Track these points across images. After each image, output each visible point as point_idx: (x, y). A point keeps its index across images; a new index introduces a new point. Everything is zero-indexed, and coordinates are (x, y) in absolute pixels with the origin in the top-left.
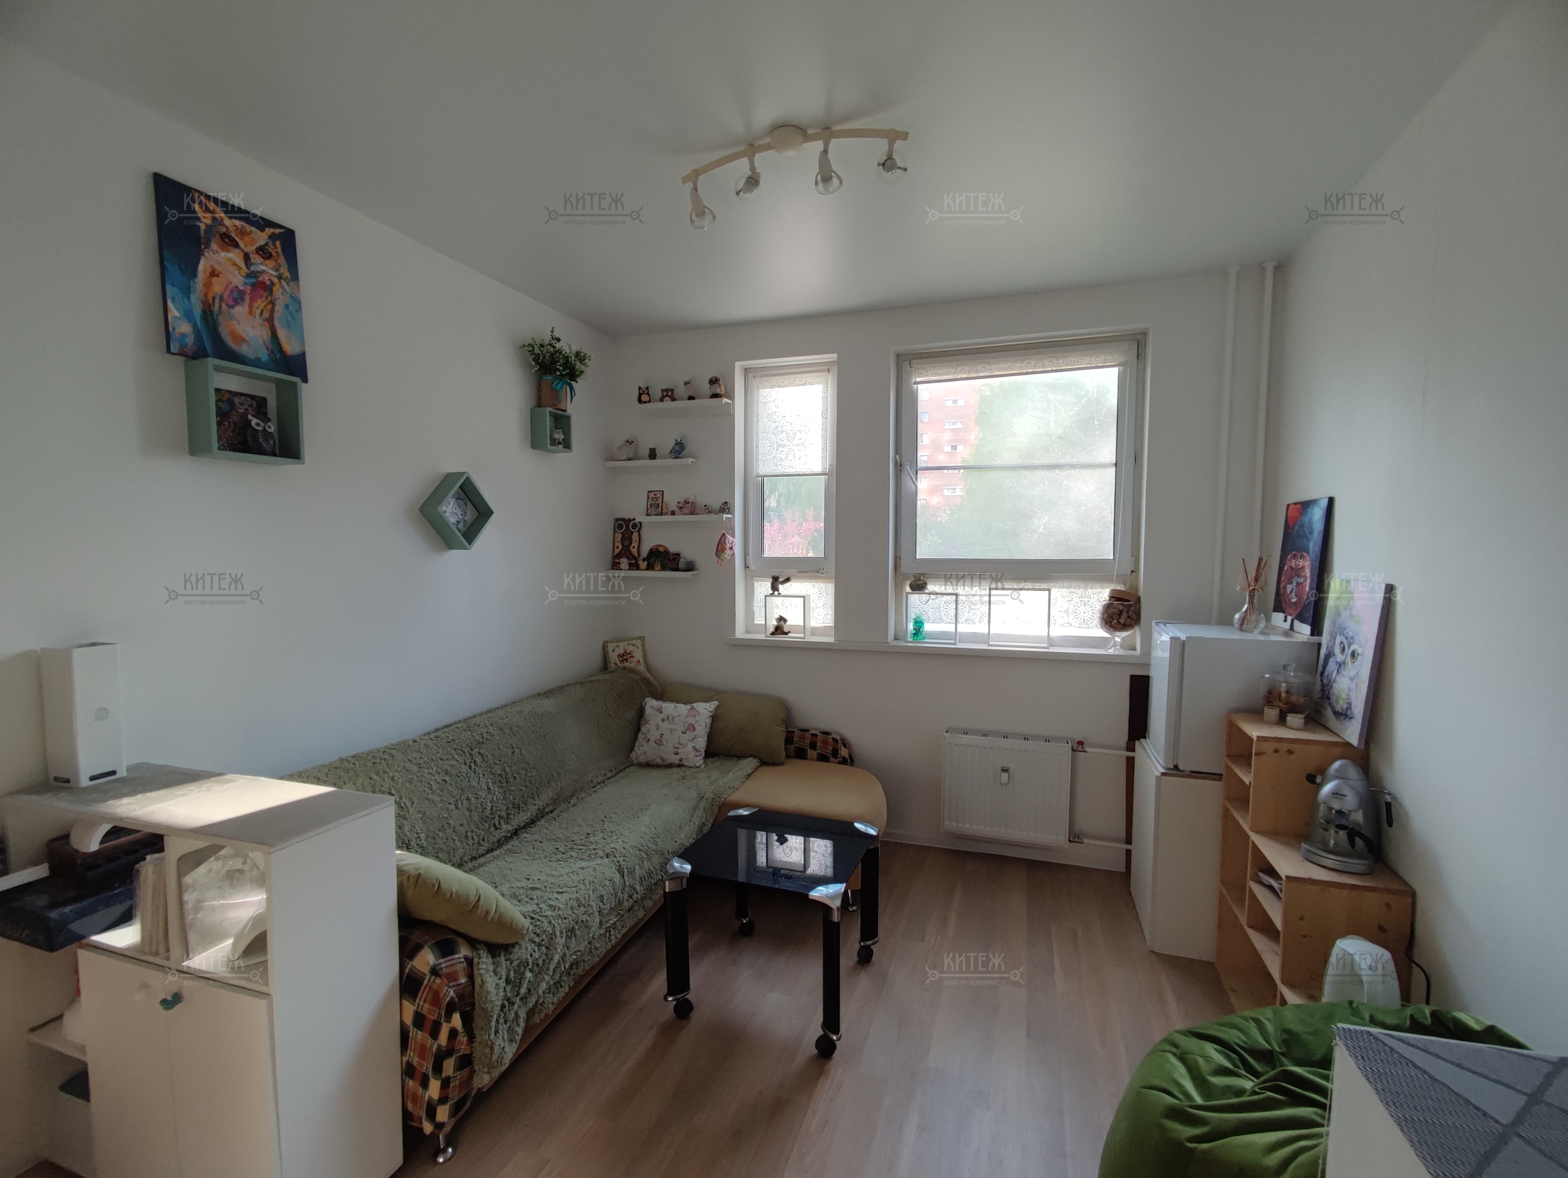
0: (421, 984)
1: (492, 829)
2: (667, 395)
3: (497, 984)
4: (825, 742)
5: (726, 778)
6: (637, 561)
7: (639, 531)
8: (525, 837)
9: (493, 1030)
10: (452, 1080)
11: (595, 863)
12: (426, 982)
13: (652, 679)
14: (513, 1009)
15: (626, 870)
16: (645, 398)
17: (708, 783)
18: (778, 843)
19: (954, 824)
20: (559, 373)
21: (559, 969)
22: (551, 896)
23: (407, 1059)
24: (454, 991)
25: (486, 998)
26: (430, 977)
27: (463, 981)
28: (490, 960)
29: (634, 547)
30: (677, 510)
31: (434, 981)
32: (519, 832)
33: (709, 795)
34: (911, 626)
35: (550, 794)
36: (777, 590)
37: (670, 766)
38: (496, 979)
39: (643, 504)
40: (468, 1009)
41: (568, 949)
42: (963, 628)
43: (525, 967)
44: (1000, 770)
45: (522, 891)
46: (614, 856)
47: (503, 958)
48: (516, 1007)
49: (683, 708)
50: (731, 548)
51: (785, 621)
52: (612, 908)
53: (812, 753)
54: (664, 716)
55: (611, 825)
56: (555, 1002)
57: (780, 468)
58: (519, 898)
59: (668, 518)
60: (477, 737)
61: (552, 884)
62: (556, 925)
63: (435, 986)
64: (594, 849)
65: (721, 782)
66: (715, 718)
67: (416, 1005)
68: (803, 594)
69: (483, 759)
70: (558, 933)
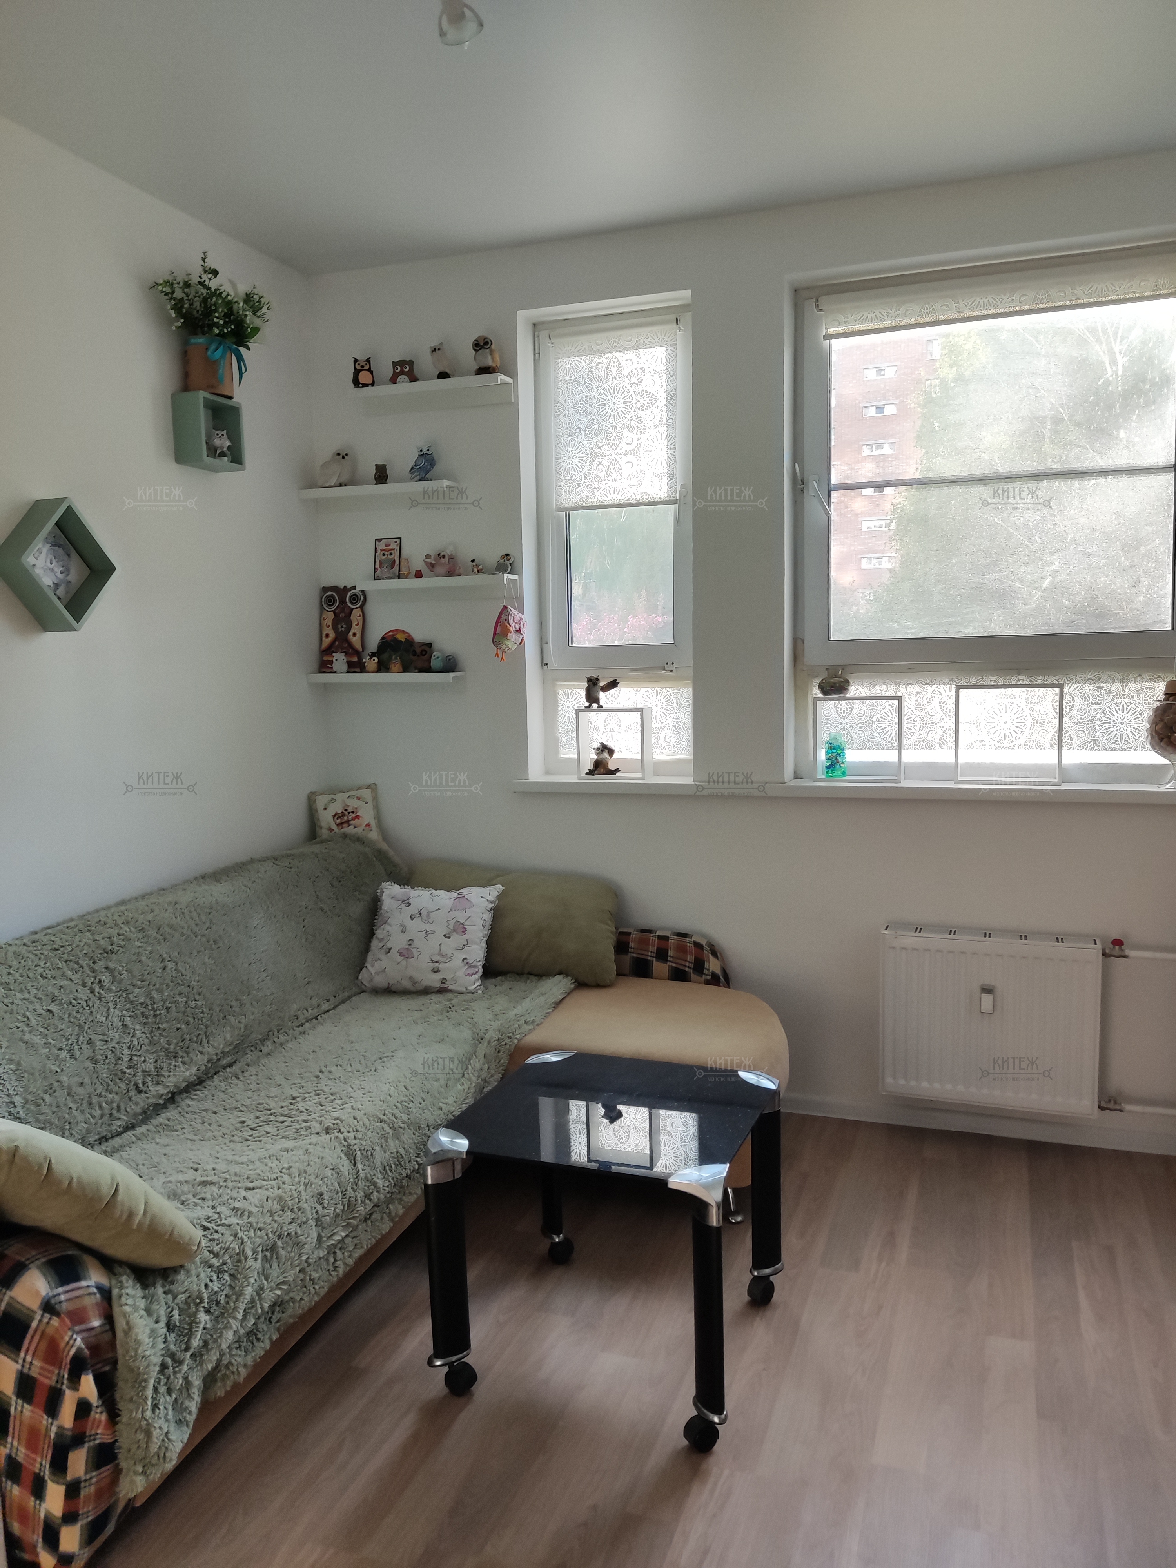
0: (28, 1327)
1: (132, 1093)
2: (402, 373)
3: (153, 1330)
4: (681, 949)
5: (519, 1007)
6: (360, 659)
7: (362, 607)
8: (189, 1106)
9: (149, 1402)
10: (83, 1485)
11: (307, 1141)
12: (34, 1324)
13: (391, 853)
14: (180, 1371)
15: (359, 1153)
16: (364, 377)
17: (489, 1017)
18: (606, 1121)
19: (902, 1082)
20: (217, 331)
21: (253, 1311)
22: (235, 1195)
23: (8, 1451)
24: (82, 1339)
25: (136, 1350)
26: (42, 1316)
27: (96, 1323)
28: (139, 1292)
29: (354, 635)
30: (425, 570)
31: (48, 1323)
32: (177, 1098)
33: (492, 1034)
34: (822, 755)
35: (228, 1037)
36: (597, 701)
37: (426, 991)
38: (150, 1322)
39: (366, 560)
40: (107, 1368)
41: (266, 1279)
42: (910, 756)
43: (197, 1305)
44: (979, 990)
45: (186, 1188)
46: (340, 1131)
47: (160, 1290)
48: (185, 1368)
49: (444, 898)
50: (518, 631)
51: (611, 752)
52: (337, 1216)
53: (660, 968)
54: (412, 910)
55: (329, 1082)
56: (249, 1363)
57: (597, 493)
58: (183, 1198)
59: (412, 583)
60: (102, 942)
61: (236, 1175)
62: (246, 1240)
63: (50, 1331)
64: (305, 1121)
65: (512, 1014)
66: (498, 913)
67: (21, 1361)
68: (639, 706)
69: (114, 977)
70: (249, 1253)
